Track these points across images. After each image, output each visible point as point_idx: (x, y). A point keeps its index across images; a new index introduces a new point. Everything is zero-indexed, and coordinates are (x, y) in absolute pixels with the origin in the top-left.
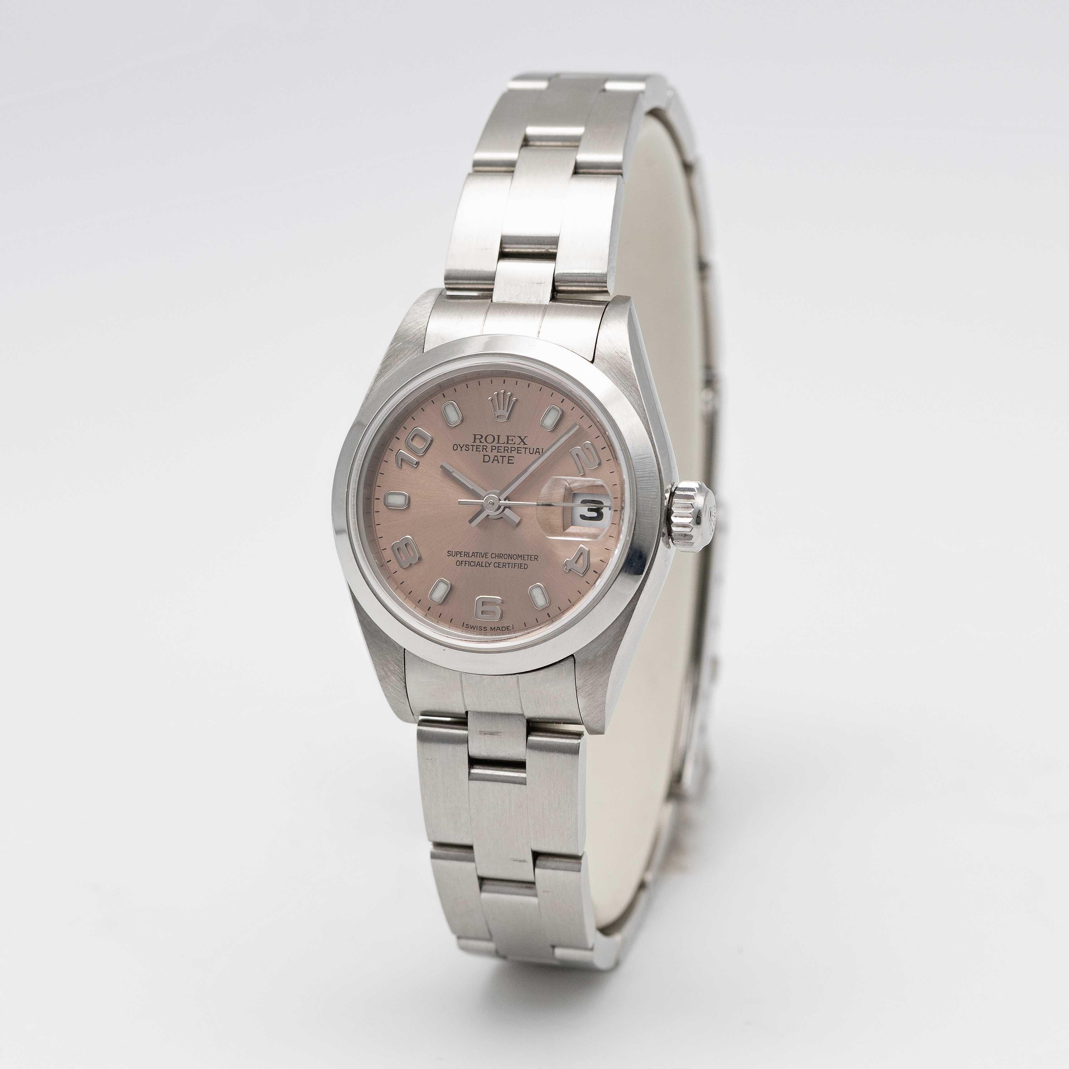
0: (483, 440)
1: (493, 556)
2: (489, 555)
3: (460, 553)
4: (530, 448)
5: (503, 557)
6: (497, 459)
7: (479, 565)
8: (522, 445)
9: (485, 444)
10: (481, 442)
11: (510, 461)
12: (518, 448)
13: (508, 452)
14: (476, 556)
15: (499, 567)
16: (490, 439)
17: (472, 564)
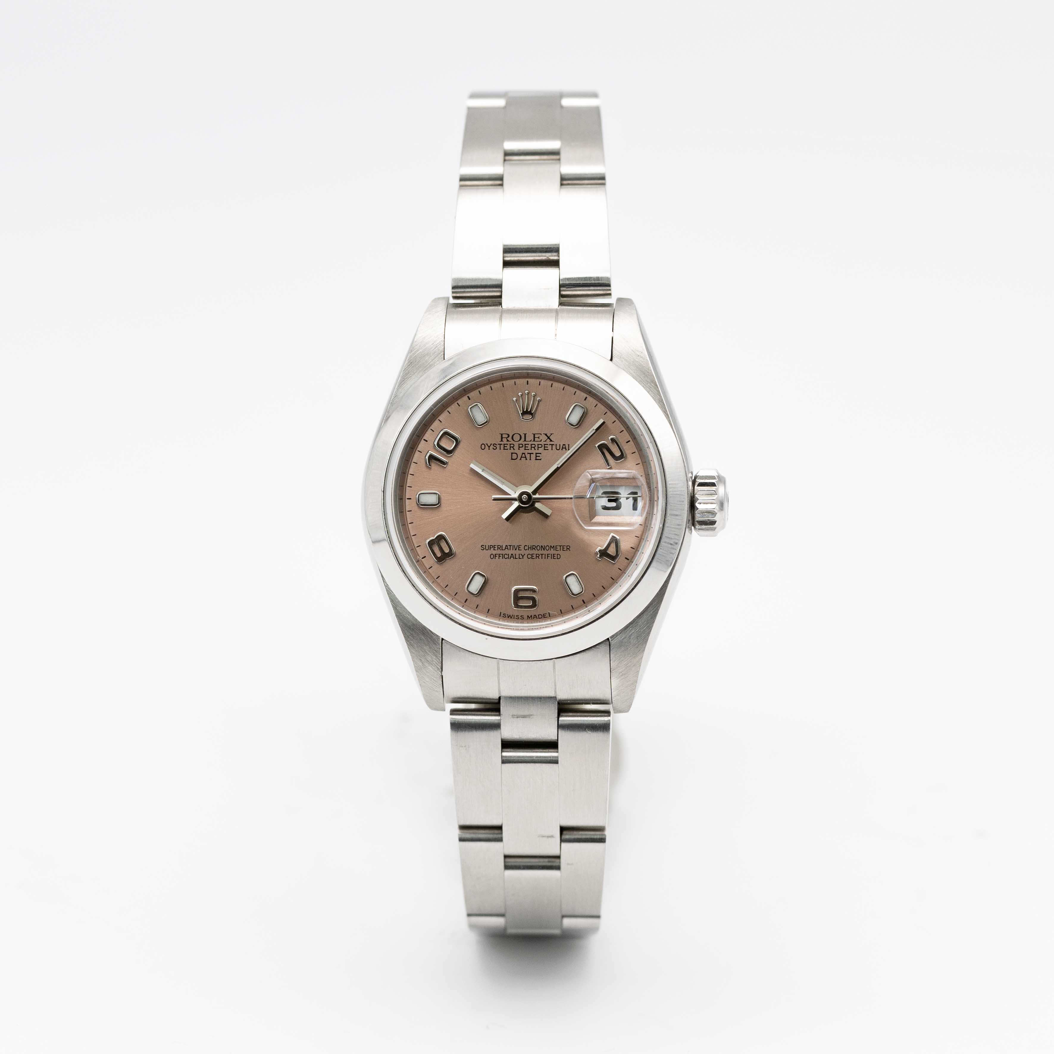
0: (510, 439)
1: (526, 548)
2: (522, 548)
3: (494, 547)
4: (556, 445)
5: (536, 549)
6: (524, 456)
7: (513, 557)
8: (548, 442)
9: (513, 442)
10: (508, 441)
11: (538, 458)
12: (545, 445)
13: (535, 449)
14: (509, 549)
15: (532, 558)
16: (517, 438)
17: (506, 556)
